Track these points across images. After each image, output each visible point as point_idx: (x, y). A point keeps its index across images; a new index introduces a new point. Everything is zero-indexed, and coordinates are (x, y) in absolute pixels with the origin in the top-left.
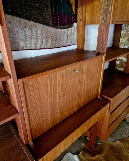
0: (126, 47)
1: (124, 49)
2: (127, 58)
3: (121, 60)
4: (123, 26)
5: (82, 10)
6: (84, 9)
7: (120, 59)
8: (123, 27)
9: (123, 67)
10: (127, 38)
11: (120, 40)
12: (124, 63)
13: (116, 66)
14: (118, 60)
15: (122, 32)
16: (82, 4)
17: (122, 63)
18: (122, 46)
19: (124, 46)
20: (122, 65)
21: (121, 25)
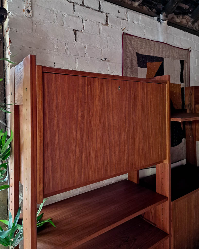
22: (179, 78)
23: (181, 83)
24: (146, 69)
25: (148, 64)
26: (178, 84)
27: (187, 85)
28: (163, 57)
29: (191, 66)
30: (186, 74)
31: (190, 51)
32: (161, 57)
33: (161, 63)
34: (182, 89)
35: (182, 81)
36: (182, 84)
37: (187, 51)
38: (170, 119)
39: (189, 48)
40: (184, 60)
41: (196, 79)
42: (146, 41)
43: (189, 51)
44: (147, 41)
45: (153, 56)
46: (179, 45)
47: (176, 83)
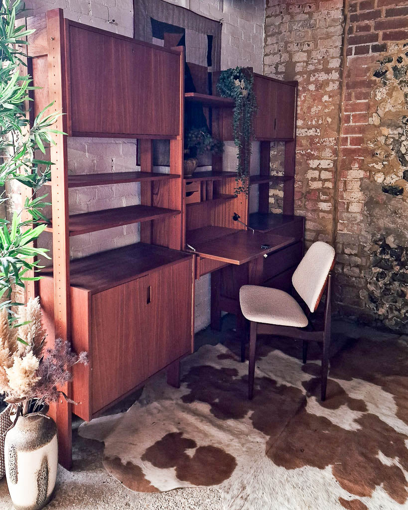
0: (280, 174)
1: (278, 177)
2: (284, 191)
3: (276, 196)
4: (272, 144)
5: (218, 125)
6: (220, 123)
7: (273, 194)
8: (271, 146)
9: (279, 207)
10: (279, 162)
11: (271, 165)
12: (280, 200)
13: (269, 206)
14: (271, 197)
15: (272, 153)
16: (218, 119)
17: (277, 200)
18: (274, 173)
19: (277, 173)
20: (278, 203)
21: (269, 142)
22: (206, 59)
23: (208, 66)
24: (163, 41)
25: (166, 34)
26: (205, 67)
27: (216, 70)
28: (184, 28)
29: (223, 45)
30: (216, 56)
31: (222, 23)
32: (182, 27)
33: (182, 35)
34: (210, 74)
35: (210, 64)
36: (209, 68)
37: (217, 23)
38: (184, 95)
39: (220, 20)
40: (212, 36)
41: (229, 64)
42: (162, 4)
43: (219, 24)
44: (164, 4)
45: (172, 26)
46: (207, 15)
47: (201, 65)
